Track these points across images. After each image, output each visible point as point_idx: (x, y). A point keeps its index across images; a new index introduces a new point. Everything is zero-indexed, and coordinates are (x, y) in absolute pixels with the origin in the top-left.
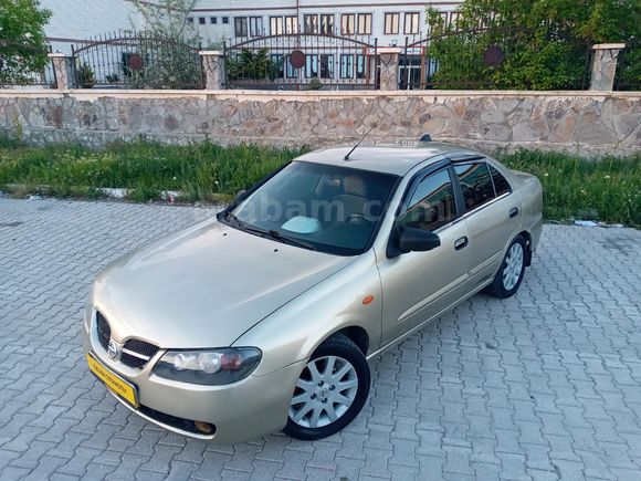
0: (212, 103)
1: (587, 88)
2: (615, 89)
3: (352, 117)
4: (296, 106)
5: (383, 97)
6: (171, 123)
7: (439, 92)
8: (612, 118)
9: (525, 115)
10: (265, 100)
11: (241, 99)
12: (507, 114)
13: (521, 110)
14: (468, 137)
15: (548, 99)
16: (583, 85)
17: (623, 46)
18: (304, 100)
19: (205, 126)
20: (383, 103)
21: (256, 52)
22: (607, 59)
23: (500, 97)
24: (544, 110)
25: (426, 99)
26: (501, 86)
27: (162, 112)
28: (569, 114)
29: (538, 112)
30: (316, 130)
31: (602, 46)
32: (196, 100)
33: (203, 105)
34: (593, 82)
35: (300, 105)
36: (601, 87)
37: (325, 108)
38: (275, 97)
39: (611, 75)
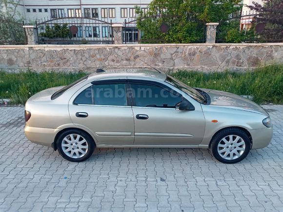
0: (31, 51)
1: (205, 42)
2: (216, 43)
3: (102, 57)
5: (116, 47)
6: (10, 62)
7: (142, 45)
8: (216, 55)
9: (180, 55)
10: (59, 49)
11: (46, 49)
12: (172, 54)
13: (178, 52)
14: (156, 65)
15: (189, 47)
16: (203, 41)
17: (218, 24)
18: (78, 49)
19: (29, 63)
20: (116, 50)
21: (62, 25)
22: (212, 29)
23: (169, 47)
24: (187, 52)
25: (136, 48)
26: (169, 42)
27: (5, 56)
28: (198, 54)
29: (185, 53)
30: (85, 63)
31: (210, 24)
32: (23, 50)
33: (27, 53)
34: (207, 40)
35: (76, 52)
36: (211, 40)
37: (89, 53)
38: (64, 48)
39: (214, 36)
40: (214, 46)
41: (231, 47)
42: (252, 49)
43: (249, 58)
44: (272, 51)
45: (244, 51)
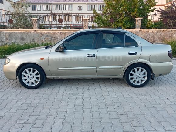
0: (35, 33)
1: (135, 28)
2: (141, 29)
4: (61, 33)
6: (22, 39)
8: (141, 36)
10: (51, 32)
11: (44, 32)
17: (142, 18)
18: (63, 32)
19: (33, 39)
22: (139, 21)
27: (20, 36)
31: (138, 18)
32: (30, 32)
33: (32, 34)
34: (136, 27)
36: (138, 27)
38: (54, 31)
39: (140, 25)
40: (140, 31)
41: (150, 31)
42: (161, 32)
43: (160, 38)
44: (172, 33)
45: (157, 34)
